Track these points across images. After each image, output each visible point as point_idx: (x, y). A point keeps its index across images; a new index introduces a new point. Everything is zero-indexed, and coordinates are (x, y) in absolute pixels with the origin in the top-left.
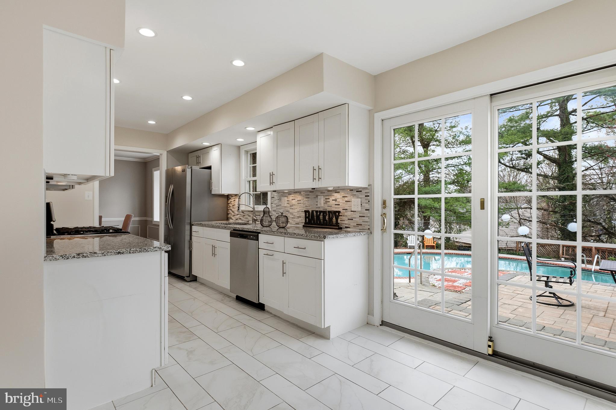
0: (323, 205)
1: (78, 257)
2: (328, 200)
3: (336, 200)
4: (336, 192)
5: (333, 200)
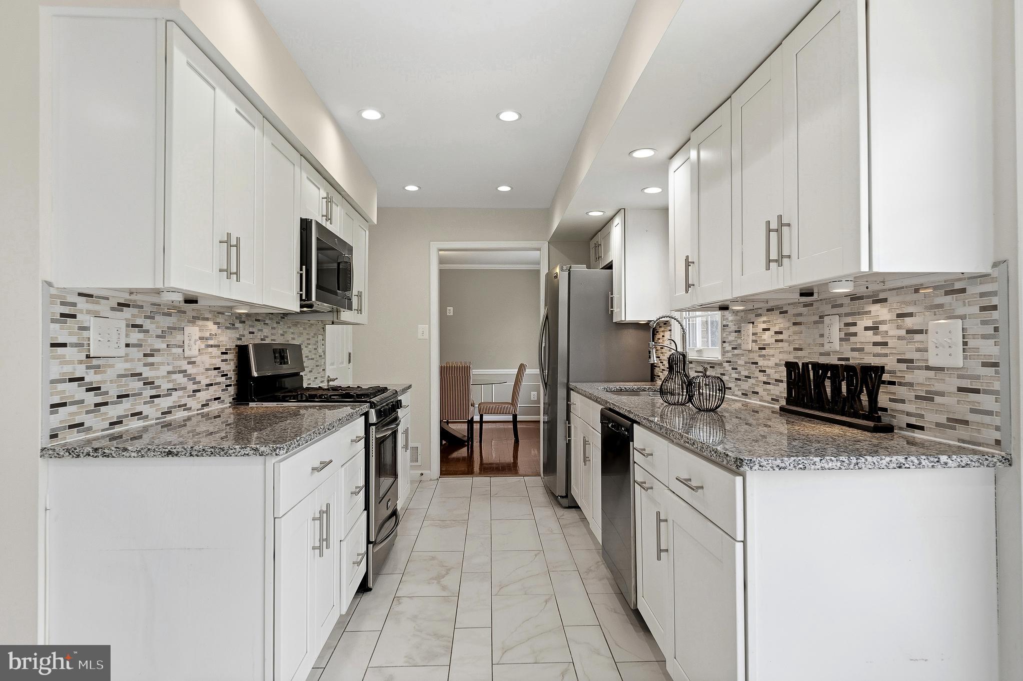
0: (836, 345)
1: (96, 454)
2: (852, 329)
3: (877, 328)
4: (876, 302)
5: (866, 329)
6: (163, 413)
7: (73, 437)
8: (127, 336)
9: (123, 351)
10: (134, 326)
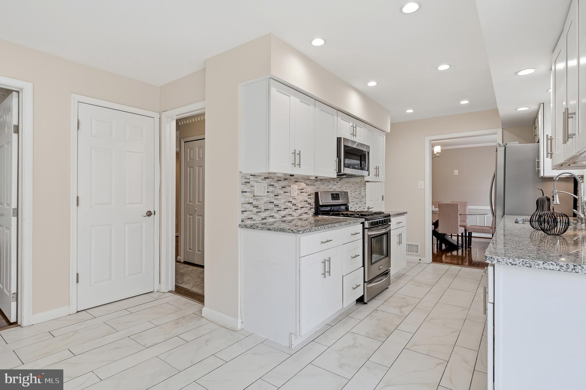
6: (282, 217)
7: (249, 222)
8: (268, 189)
9: (266, 194)
10: (270, 185)
